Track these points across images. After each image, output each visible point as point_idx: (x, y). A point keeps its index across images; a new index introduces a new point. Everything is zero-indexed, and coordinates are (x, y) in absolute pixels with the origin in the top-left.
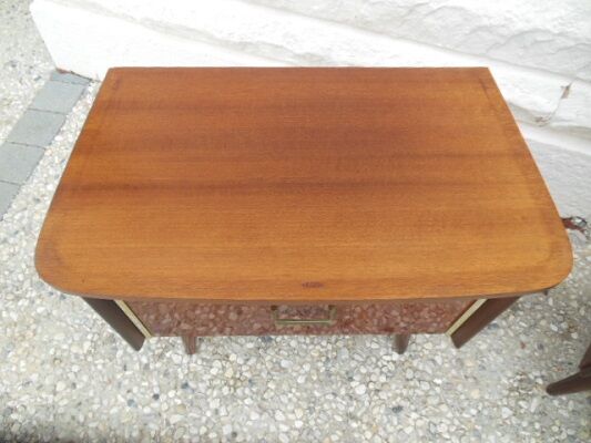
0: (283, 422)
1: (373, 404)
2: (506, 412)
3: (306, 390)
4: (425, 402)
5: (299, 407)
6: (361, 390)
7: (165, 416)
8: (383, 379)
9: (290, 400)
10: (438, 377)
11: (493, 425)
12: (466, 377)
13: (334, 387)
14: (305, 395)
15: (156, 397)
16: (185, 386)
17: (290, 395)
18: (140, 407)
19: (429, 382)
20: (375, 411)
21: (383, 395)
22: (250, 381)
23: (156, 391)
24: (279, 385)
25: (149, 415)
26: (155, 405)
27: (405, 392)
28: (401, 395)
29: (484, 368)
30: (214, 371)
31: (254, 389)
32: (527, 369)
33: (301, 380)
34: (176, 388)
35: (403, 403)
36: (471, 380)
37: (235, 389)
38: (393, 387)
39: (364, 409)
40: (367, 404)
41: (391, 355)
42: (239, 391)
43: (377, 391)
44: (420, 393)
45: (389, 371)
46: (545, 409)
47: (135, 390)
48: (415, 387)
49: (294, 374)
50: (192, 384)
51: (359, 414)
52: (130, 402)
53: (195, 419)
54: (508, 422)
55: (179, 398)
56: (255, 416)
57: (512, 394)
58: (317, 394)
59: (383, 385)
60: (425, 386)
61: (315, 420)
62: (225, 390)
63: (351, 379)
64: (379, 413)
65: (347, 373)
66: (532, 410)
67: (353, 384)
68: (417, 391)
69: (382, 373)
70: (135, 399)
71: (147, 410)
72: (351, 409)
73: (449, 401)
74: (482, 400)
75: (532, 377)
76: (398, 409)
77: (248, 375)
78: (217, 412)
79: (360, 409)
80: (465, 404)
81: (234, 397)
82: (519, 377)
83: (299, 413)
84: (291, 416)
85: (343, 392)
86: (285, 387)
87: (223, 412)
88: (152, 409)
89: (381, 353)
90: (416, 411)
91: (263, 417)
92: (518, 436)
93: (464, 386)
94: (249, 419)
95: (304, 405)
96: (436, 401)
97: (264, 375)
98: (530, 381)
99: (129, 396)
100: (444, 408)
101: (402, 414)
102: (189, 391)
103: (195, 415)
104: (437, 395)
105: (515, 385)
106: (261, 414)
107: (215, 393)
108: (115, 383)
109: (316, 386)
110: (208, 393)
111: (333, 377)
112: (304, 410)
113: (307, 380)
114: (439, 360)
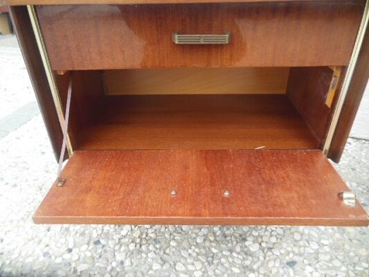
0: (183, 272)
1: (267, 259)
3: (204, 248)
4: (317, 259)
5: (198, 260)
6: (254, 248)
7: (73, 265)
8: (273, 240)
9: (190, 255)
10: (325, 239)
12: (351, 240)
13: (230, 245)
14: (203, 251)
15: (70, 251)
16: (97, 242)
17: (190, 251)
18: (53, 257)
19: (317, 243)
20: (271, 265)
21: (276, 252)
22: (155, 240)
23: (71, 246)
24: (179, 244)
25: (60, 264)
26: (67, 256)
27: (296, 250)
28: (293, 252)
30: (124, 233)
31: (158, 246)
33: (199, 240)
34: (88, 244)
35: (296, 258)
36: (355, 242)
37: (141, 246)
38: (284, 245)
39: (259, 263)
40: (262, 258)
42: (144, 248)
43: (270, 249)
44: (312, 251)
45: (278, 234)
47: (52, 245)
48: (305, 247)
49: (194, 236)
50: (103, 242)
51: (255, 267)
52: (45, 254)
53: (100, 268)
55: (90, 251)
56: (156, 267)
58: (214, 251)
59: (274, 244)
60: (315, 246)
61: (214, 271)
62: (132, 247)
63: (244, 240)
64: (274, 267)
65: (240, 236)
67: (247, 243)
68: (307, 249)
69: (271, 236)
70: (51, 252)
71: (59, 260)
72: (248, 263)
73: (340, 258)
76: (292, 264)
77: (153, 236)
78: (122, 263)
79: (255, 263)
80: (356, 259)
81: (140, 252)
83: (199, 265)
84: (191, 268)
85: (238, 249)
86: (185, 244)
87: (127, 263)
88: (63, 259)
90: (310, 265)
91: (164, 268)
93: (351, 247)
94: (151, 268)
95: (202, 259)
96: (328, 257)
97: (167, 236)
99: (46, 250)
100: (337, 263)
101: (297, 267)
102: (100, 246)
103: (102, 265)
104: (326, 253)
106: (162, 266)
107: (123, 248)
108: (37, 240)
109: (214, 244)
110: (117, 247)
111: (228, 238)
112: (203, 263)
113: (205, 240)
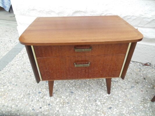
0: (77, 113)
1: (103, 107)
2: (141, 107)
3: (84, 104)
4: (118, 106)
5: (82, 108)
6: (99, 103)
7: (43, 113)
8: (105, 100)
9: (79, 107)
10: (120, 99)
11: (138, 111)
12: (128, 99)
13: (91, 103)
14: (83, 105)
15: (41, 108)
16: (49, 105)
17: (79, 106)
18: (36, 111)
19: (118, 101)
20: (104, 109)
21: (106, 104)
22: (68, 103)
23: (41, 106)
24: (76, 103)
25: (38, 112)
26: (40, 110)
27: (112, 103)
28: (111, 104)
29: (133, 97)
30: (57, 101)
31: (69, 105)
32: (144, 96)
33: (82, 102)
34: (46, 105)
35: (112, 106)
36: (130, 100)
37: (63, 105)
38: (108, 102)
39: (101, 108)
40: (101, 107)
41: (106, 95)
42: (65, 105)
43: (104, 104)
44: (116, 104)
45: (107, 99)
46: (152, 106)
47: (35, 106)
48: (114, 102)
49: (80, 100)
50: (51, 104)
51: (99, 110)
52: (33, 110)
53: (52, 113)
54: (142, 109)
55: (47, 108)
56: (69, 111)
57: (142, 102)
58: (87, 105)
59: (105, 102)
60: (117, 102)
61: (87, 112)
62: (61, 105)
63: (96, 101)
64: (105, 109)
65: (95, 100)
66: (149, 106)
67: (97, 102)
68: (115, 103)
69: (104, 99)
70: (35, 109)
71: (38, 111)
72: (97, 109)
73: (124, 105)
74: (134, 104)
75: (146, 98)
76: (110, 108)
77: (67, 101)
78: (58, 111)
79: (99, 108)
80: (129, 106)
81: (63, 107)
82: (143, 98)
83: (82, 110)
84: (80, 111)
85: (94, 104)
86: (78, 104)
87: (60, 111)
88: (39, 111)
89: (104, 94)
90: (116, 108)
91: (72, 112)
92: (146, 113)
93: (128, 101)
94: (68, 112)
95: (83, 108)
96: (121, 105)
97: (71, 101)
98: (146, 99)
99: (33, 108)
100: (123, 107)
101: (112, 109)
102: (50, 106)
103: (52, 112)
104: (121, 104)
105: (142, 100)
106: (71, 111)
107: (58, 106)
108: (29, 105)
109: (86, 103)
110: (56, 106)
111: (91, 101)
112: (83, 109)
113: (84, 102)
114: (120, 95)
